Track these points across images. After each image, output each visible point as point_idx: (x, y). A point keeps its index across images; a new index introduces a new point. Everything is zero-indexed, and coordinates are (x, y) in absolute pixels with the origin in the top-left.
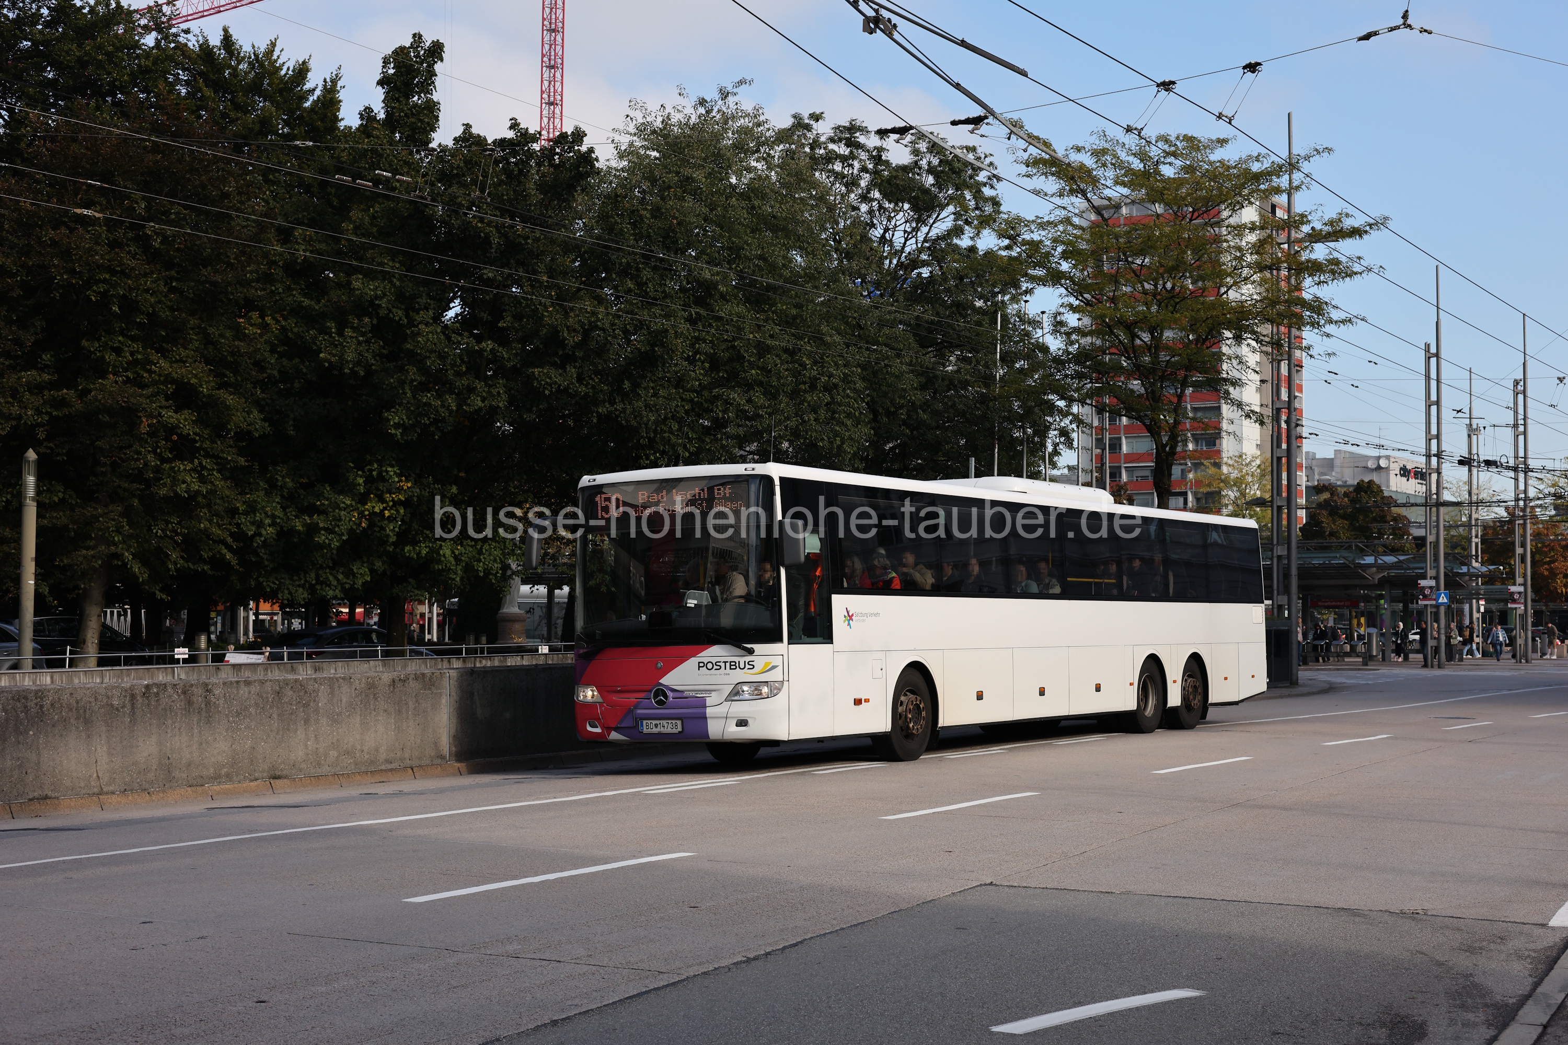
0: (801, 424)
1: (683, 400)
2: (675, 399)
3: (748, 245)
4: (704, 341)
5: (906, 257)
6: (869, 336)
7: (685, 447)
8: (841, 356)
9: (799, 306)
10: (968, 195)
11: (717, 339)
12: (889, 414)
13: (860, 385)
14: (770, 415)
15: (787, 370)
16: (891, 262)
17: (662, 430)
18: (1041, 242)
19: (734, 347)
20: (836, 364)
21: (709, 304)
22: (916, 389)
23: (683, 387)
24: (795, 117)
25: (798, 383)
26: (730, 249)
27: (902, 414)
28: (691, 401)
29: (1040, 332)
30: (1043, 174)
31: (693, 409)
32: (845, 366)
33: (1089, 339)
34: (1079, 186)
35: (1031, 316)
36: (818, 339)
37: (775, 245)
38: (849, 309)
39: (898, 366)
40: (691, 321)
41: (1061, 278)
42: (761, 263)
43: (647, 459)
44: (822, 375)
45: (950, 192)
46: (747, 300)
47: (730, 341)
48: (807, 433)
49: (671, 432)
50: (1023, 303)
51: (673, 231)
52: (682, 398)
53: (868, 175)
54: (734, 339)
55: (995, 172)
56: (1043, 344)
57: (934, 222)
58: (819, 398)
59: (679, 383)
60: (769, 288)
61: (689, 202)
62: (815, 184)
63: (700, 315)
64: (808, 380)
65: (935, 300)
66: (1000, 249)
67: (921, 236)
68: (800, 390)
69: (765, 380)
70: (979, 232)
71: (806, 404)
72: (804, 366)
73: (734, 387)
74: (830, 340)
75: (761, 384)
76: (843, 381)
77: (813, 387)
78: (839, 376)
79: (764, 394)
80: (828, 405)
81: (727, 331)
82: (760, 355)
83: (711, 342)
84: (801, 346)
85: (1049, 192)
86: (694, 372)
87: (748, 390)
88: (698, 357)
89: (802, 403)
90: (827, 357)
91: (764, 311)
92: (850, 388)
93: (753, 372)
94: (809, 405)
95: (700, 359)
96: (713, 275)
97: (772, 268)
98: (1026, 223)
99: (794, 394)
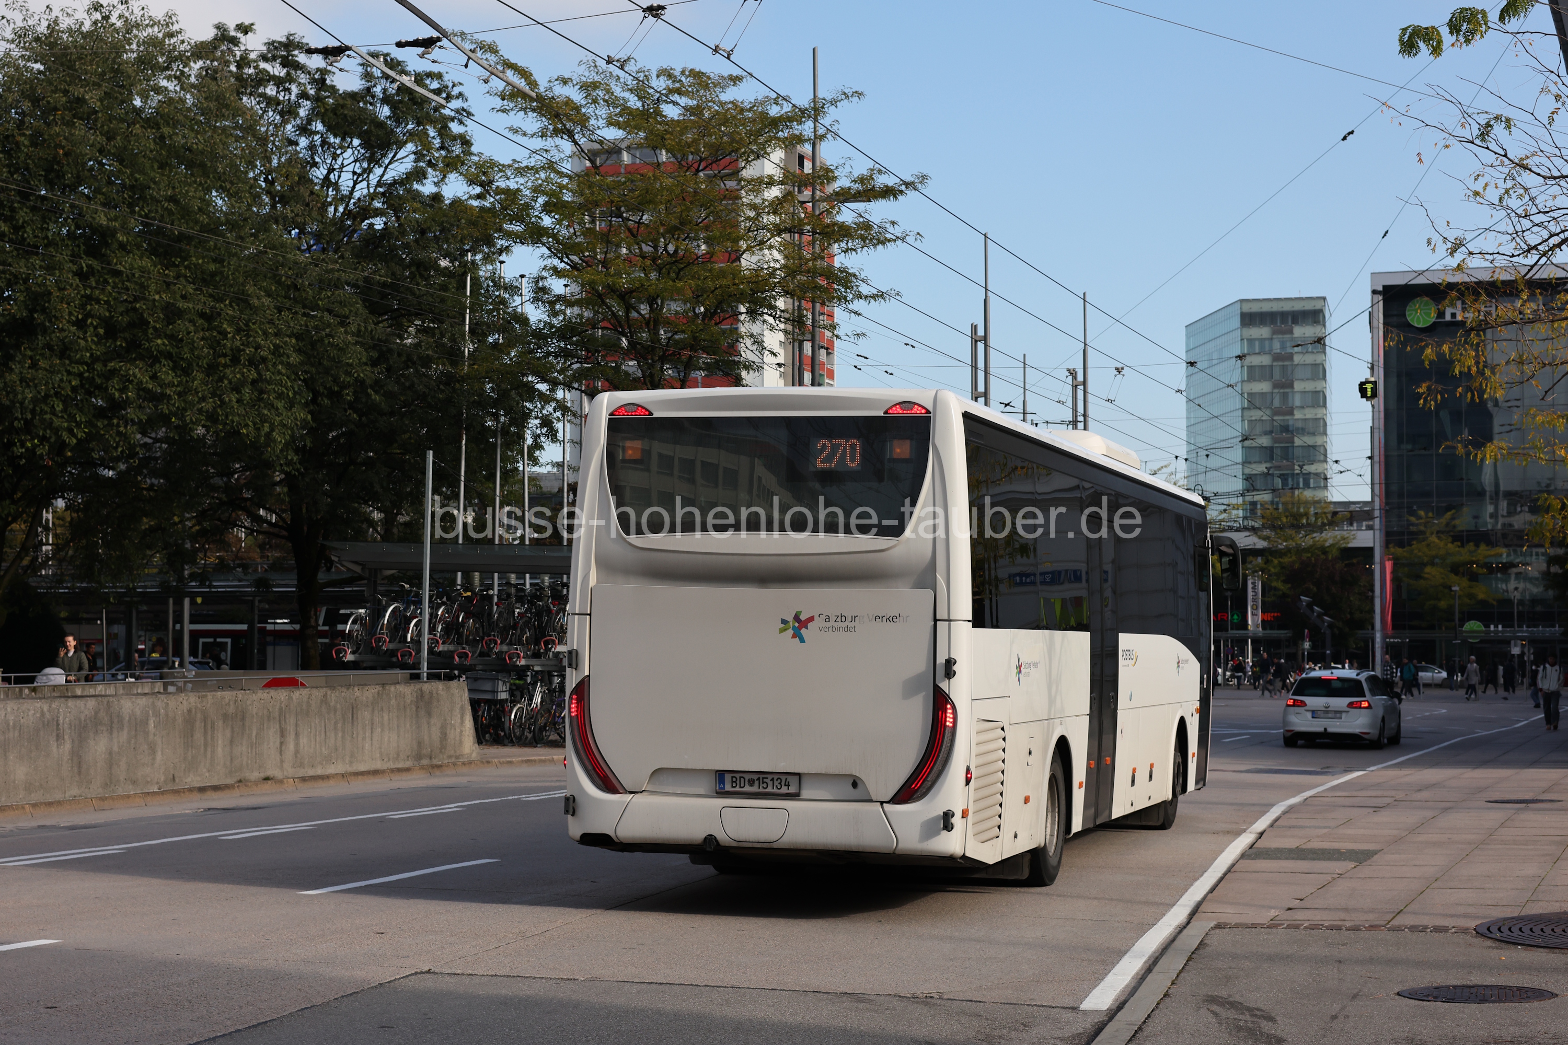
0: (220, 406)
1: (69, 373)
2: (59, 372)
3: (155, 183)
4: (98, 301)
5: (354, 204)
6: (306, 299)
7: (70, 431)
8: (271, 322)
9: (218, 260)
10: (432, 132)
11: (115, 299)
12: (332, 395)
13: (294, 358)
14: (180, 394)
15: (203, 339)
16: (336, 210)
17: (42, 410)
18: (518, 190)
19: (135, 310)
20: (265, 333)
21: (104, 255)
22: (366, 364)
23: (69, 358)
24: (218, 27)
25: (217, 355)
26: (132, 188)
27: (348, 394)
28: (80, 375)
29: (518, 300)
30: (521, 109)
31: (82, 385)
32: (276, 335)
33: (576, 310)
34: (564, 125)
35: (507, 280)
36: (242, 300)
37: (190, 185)
38: (283, 265)
39: (342, 336)
40: (80, 274)
41: (542, 236)
42: (172, 206)
43: (23, 445)
44: (247, 346)
45: (410, 126)
46: (153, 251)
47: (130, 302)
48: (227, 417)
49: (54, 413)
50: (498, 264)
51: (58, 163)
53: (308, 103)
54: (136, 299)
55: (465, 105)
56: (522, 314)
57: (390, 163)
58: (243, 374)
59: (65, 351)
60: (182, 237)
61: (80, 130)
62: (240, 111)
63: (93, 268)
64: (229, 352)
65: (390, 257)
66: (471, 197)
67: (374, 179)
68: (219, 364)
69: (174, 351)
70: (445, 176)
71: (226, 382)
72: (224, 334)
73: (135, 359)
74: (255, 302)
75: (169, 356)
76: (273, 354)
77: (235, 360)
78: (269, 348)
79: (173, 369)
80: (254, 382)
81: (127, 289)
82: (169, 321)
83: (107, 302)
84: (222, 310)
85: (529, 132)
86: (85, 339)
87: (151, 366)
88: (89, 321)
89: (221, 380)
90: (254, 324)
91: (174, 265)
92: (282, 363)
93: (159, 341)
94: (230, 383)
95: (92, 323)
96: (109, 220)
97: (186, 213)
98: (502, 168)
99: (211, 369)
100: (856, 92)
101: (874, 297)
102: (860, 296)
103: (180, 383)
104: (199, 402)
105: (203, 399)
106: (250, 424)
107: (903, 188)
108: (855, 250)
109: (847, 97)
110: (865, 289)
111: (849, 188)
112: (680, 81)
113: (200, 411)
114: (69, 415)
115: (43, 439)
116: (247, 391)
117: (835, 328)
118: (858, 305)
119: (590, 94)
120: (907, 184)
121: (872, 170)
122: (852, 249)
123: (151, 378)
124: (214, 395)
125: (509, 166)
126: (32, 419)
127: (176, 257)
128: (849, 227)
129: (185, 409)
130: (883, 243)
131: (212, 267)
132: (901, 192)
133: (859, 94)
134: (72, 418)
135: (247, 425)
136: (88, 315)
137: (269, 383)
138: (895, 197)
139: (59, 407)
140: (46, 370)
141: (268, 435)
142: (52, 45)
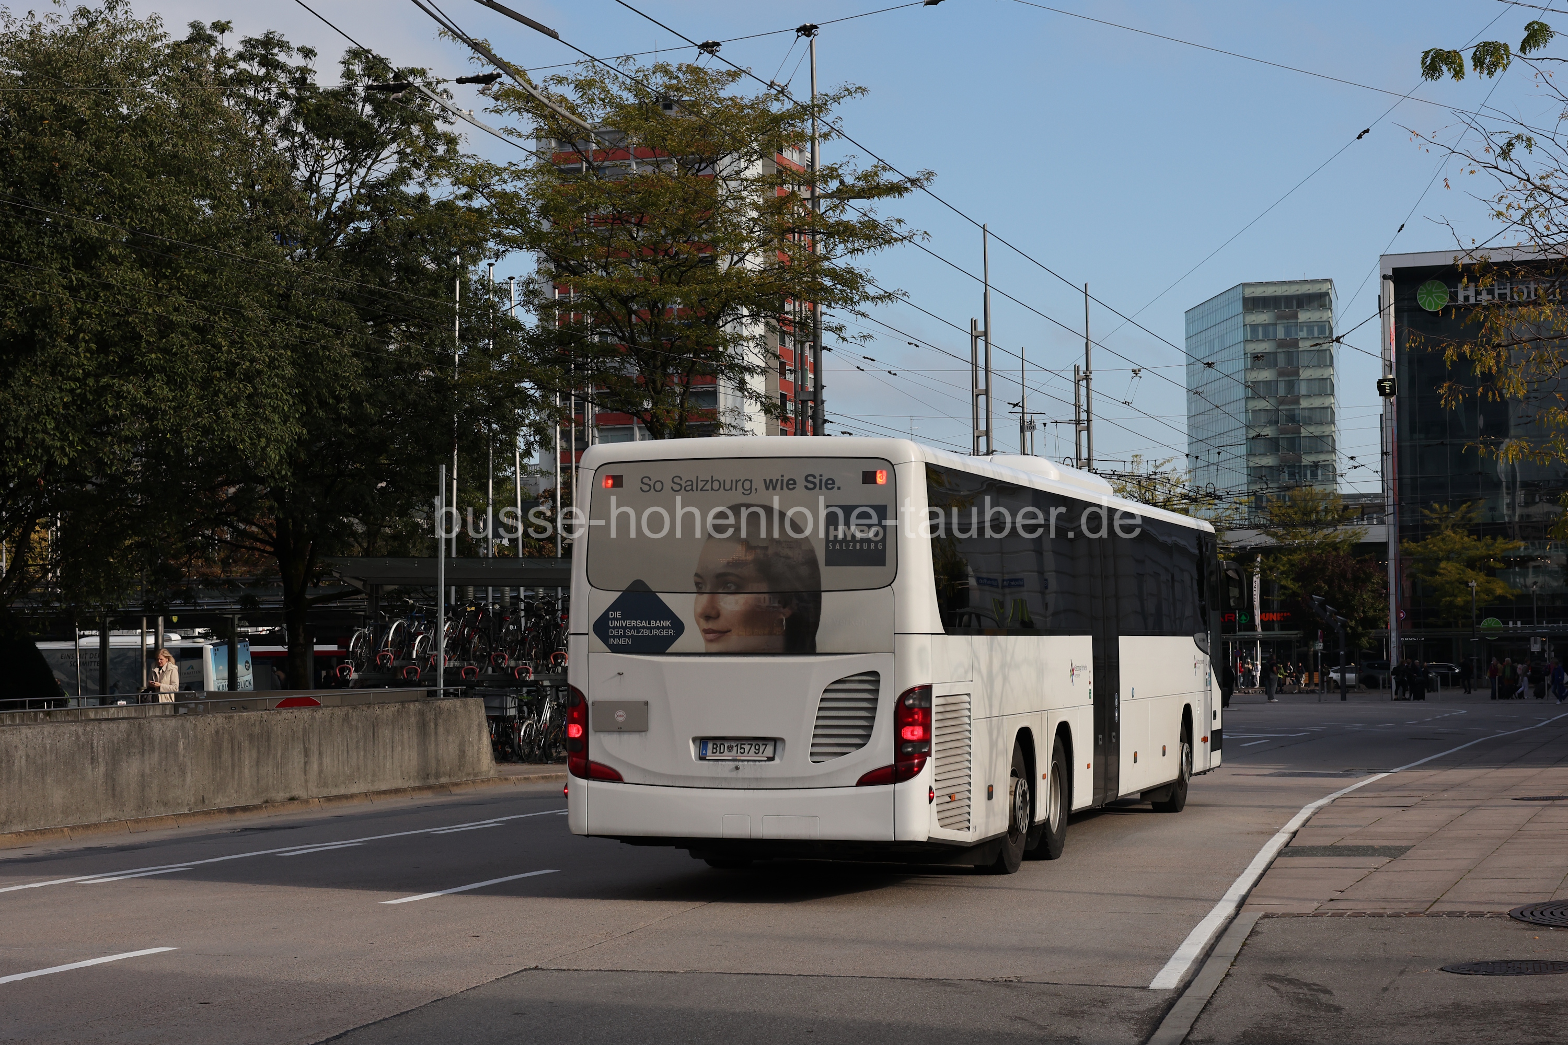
0: (216, 421)
4: (90, 316)
6: (300, 309)
7: (62, 449)
8: (265, 333)
9: (210, 271)
11: (106, 312)
13: (289, 371)
14: (174, 409)
15: (196, 353)
16: (318, 213)
17: (34, 429)
18: (516, 194)
19: (127, 323)
20: (260, 345)
21: (93, 268)
23: (61, 374)
25: (212, 369)
26: (121, 198)
28: (72, 391)
30: (515, 110)
31: (74, 402)
32: (271, 347)
35: (496, 283)
36: (235, 311)
37: (179, 194)
39: (341, 348)
40: (70, 288)
41: (542, 241)
42: (163, 216)
43: (15, 466)
44: (243, 359)
46: (142, 263)
47: (122, 315)
48: (223, 432)
49: (45, 431)
50: (486, 267)
51: (54, 176)
52: (60, 388)
54: (128, 313)
56: (513, 318)
57: (372, 164)
58: (239, 389)
60: (172, 248)
61: (69, 140)
63: (82, 281)
64: (224, 366)
65: (377, 262)
67: (357, 180)
68: (213, 378)
71: (222, 396)
72: (219, 348)
73: (128, 375)
74: (251, 314)
75: (162, 370)
76: (269, 366)
77: (230, 374)
78: (264, 361)
79: (167, 384)
80: (250, 397)
81: (119, 303)
82: (162, 335)
83: (98, 316)
84: (215, 322)
85: (524, 133)
86: (77, 355)
87: (146, 379)
88: (81, 335)
89: (216, 394)
90: (248, 336)
91: (166, 277)
92: (277, 375)
93: (153, 356)
94: (225, 397)
95: (84, 338)
96: (100, 232)
97: (176, 221)
98: (498, 171)
99: (206, 383)
100: (860, 88)
101: (881, 298)
102: (866, 297)
103: (174, 398)
104: (195, 417)
105: (199, 414)
106: (247, 439)
107: (909, 185)
108: (861, 250)
109: (850, 93)
110: (871, 290)
111: (853, 185)
112: (677, 77)
113: (196, 426)
114: (62, 433)
115: (34, 458)
116: (242, 406)
117: (841, 330)
118: (864, 306)
119: (584, 94)
120: (913, 182)
121: (876, 167)
122: (858, 250)
123: (145, 393)
124: (209, 409)
125: (505, 169)
126: (23, 438)
127: (167, 269)
128: (854, 226)
129: (180, 425)
130: (889, 242)
131: (204, 278)
132: (907, 189)
133: (862, 90)
134: (64, 438)
135: (243, 441)
136: (80, 330)
137: (266, 396)
138: (900, 194)
139: (51, 425)
140: (38, 386)
141: (263, 449)
142: (33, 53)
